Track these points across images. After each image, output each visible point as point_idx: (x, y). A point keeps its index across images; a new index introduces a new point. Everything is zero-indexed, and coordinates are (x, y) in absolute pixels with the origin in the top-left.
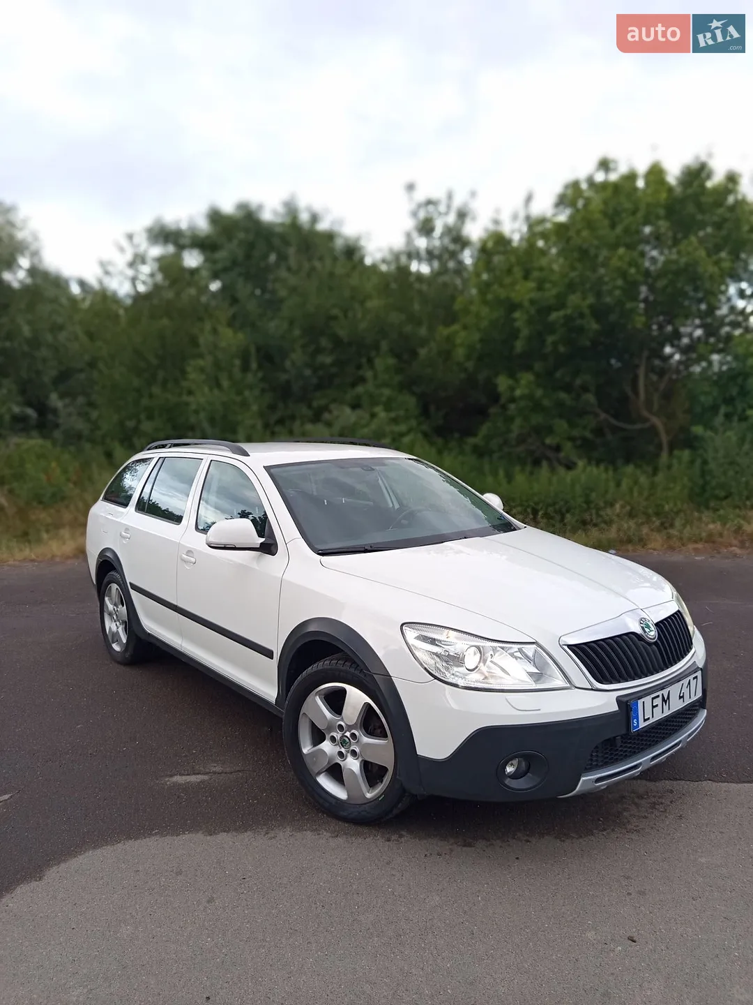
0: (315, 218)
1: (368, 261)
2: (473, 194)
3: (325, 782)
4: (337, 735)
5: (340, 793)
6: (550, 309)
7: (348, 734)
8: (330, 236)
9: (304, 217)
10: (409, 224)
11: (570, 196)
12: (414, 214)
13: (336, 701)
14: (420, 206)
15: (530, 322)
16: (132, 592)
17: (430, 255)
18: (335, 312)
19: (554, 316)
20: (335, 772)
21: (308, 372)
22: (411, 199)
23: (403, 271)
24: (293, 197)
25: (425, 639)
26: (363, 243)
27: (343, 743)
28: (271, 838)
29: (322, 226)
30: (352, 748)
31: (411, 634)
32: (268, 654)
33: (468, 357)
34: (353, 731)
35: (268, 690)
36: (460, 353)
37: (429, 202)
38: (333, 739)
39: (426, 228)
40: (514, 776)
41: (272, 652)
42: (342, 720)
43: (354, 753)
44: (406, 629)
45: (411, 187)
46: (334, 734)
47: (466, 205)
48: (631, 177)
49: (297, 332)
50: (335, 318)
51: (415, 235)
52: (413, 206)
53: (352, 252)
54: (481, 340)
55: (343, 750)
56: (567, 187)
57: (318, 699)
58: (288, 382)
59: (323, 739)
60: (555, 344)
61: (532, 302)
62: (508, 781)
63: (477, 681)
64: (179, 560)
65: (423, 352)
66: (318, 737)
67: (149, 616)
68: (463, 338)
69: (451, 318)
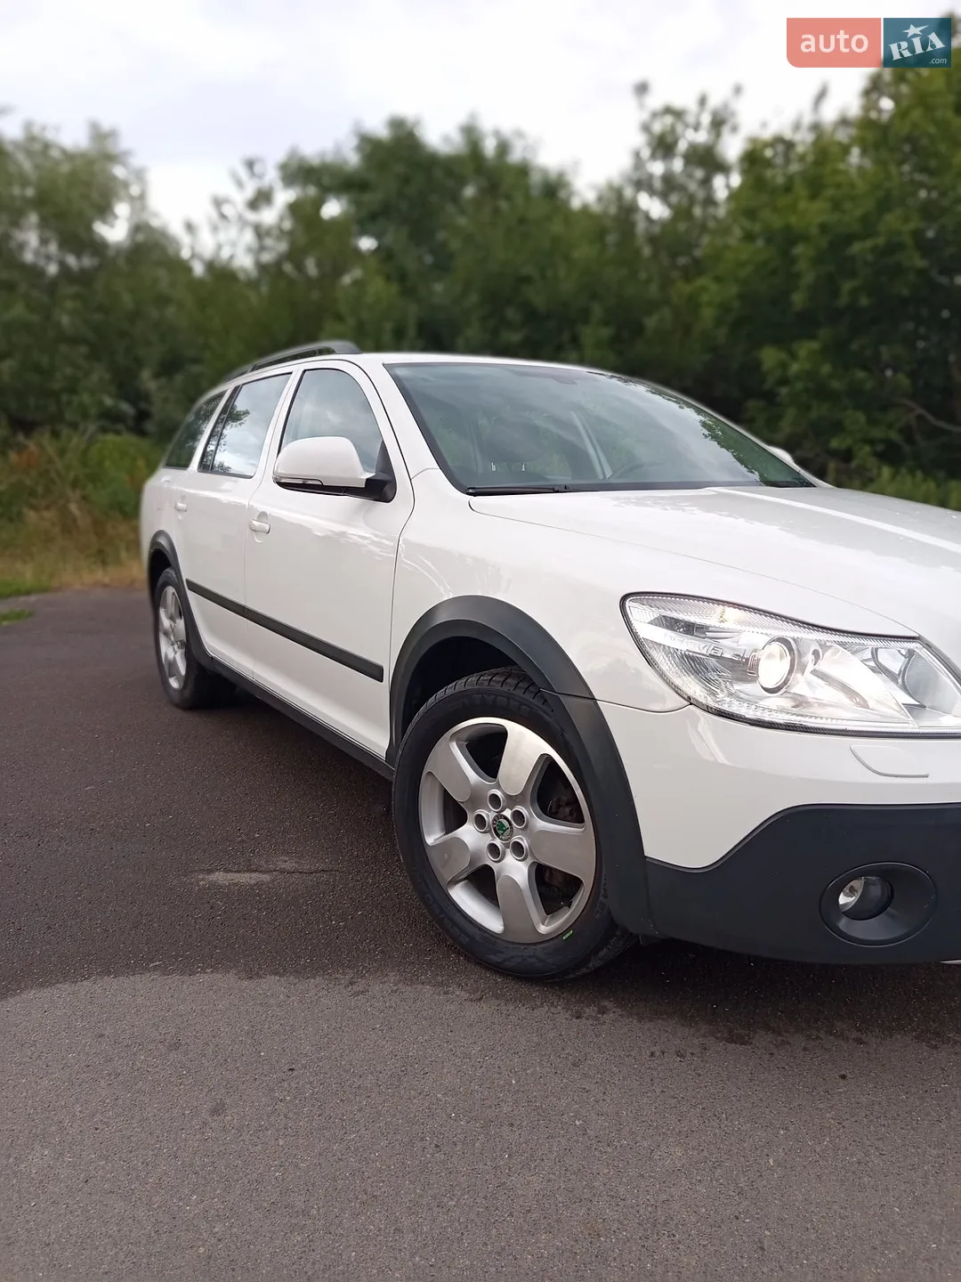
0: (503, 148)
1: (576, 203)
2: (738, 90)
3: (465, 900)
4: (489, 814)
5: (492, 922)
6: (850, 238)
7: (508, 813)
8: (523, 170)
9: (489, 147)
10: (639, 140)
12: (646, 128)
13: (488, 751)
14: (655, 115)
15: (818, 261)
16: (191, 596)
17: (668, 187)
18: (528, 270)
19: (856, 248)
20: (483, 881)
22: (641, 106)
23: (628, 211)
24: (473, 116)
25: (671, 624)
26: (570, 178)
27: (498, 829)
28: (357, 994)
29: (515, 156)
30: (515, 839)
31: (641, 616)
32: (375, 672)
33: (719, 322)
34: (518, 808)
35: (374, 736)
36: (708, 314)
37: (668, 110)
38: (480, 821)
39: (663, 146)
40: (855, 913)
41: (381, 670)
42: (498, 787)
43: (518, 849)
44: (633, 608)
45: (642, 89)
46: (483, 813)
47: (726, 106)
49: (474, 298)
50: (527, 280)
52: (645, 116)
53: (554, 189)
54: (741, 296)
55: (498, 842)
57: (455, 748)
59: (461, 821)
60: (854, 292)
61: (824, 228)
62: (843, 924)
63: (782, 710)
64: (248, 531)
65: (651, 322)
66: (454, 815)
67: (215, 632)
68: (712, 293)
69: (696, 268)
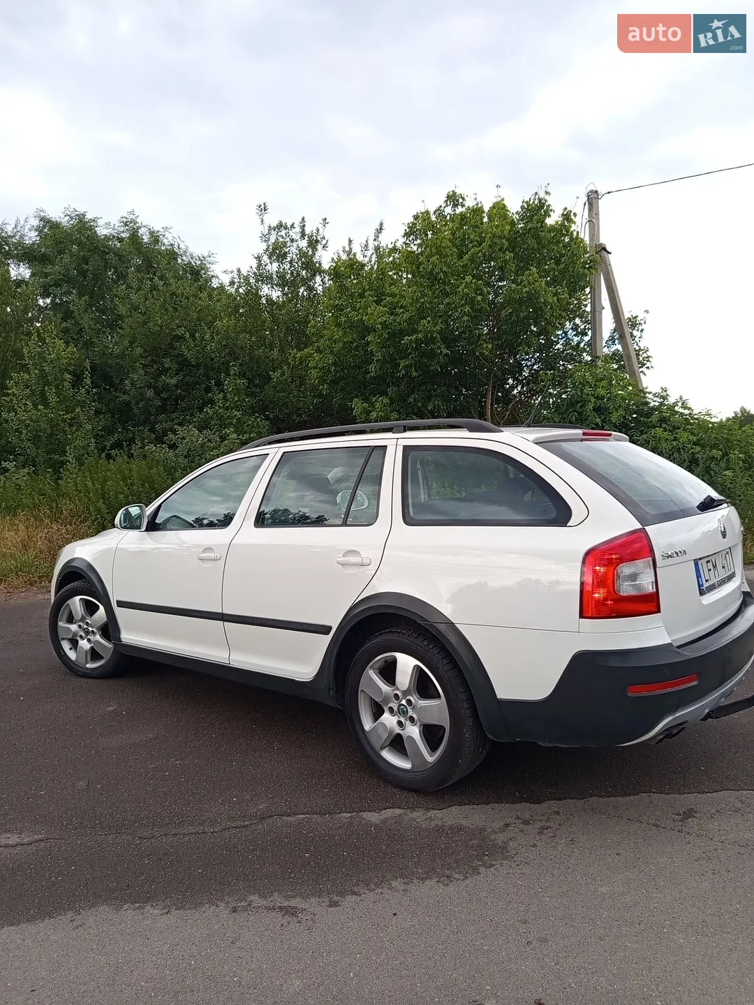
11: (420, 226)
21: (150, 393)
48: (477, 211)
51: (265, 258)
56: (416, 217)
58: (128, 404)
